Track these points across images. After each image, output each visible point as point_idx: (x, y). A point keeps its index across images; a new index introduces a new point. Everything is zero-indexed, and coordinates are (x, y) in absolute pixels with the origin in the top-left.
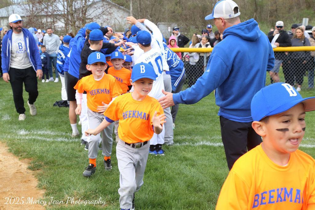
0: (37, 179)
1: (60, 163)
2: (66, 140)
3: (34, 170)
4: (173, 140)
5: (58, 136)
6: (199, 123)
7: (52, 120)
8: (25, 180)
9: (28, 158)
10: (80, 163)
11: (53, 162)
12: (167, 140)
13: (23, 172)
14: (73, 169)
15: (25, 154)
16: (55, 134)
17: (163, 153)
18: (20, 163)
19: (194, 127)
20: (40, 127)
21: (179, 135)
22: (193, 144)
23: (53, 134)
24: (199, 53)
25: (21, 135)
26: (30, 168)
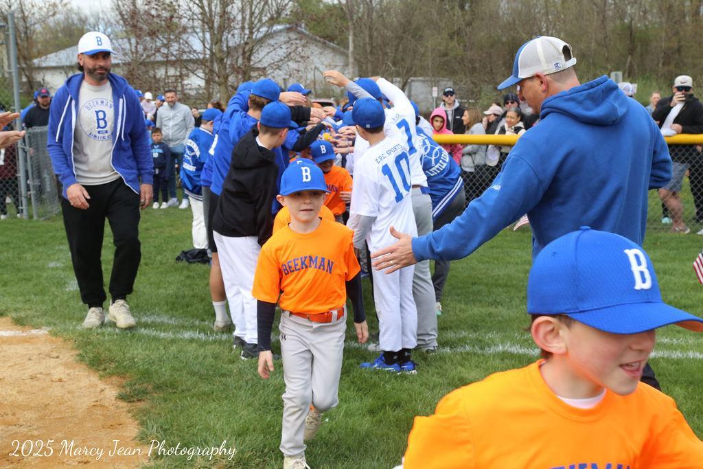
0: (136, 422)
1: (186, 386)
2: (202, 336)
3: (130, 402)
4: (438, 340)
5: (184, 327)
6: (496, 303)
7: (171, 292)
8: (110, 423)
9: (119, 375)
10: (230, 388)
11: (173, 385)
12: (424, 340)
13: (107, 405)
14: (214, 401)
15: (113, 365)
16: (177, 324)
17: (414, 369)
18: (101, 386)
19: (483, 310)
20: (145, 308)
21: (451, 328)
22: (481, 349)
23: (173, 322)
24: (499, 146)
26: (122, 397)
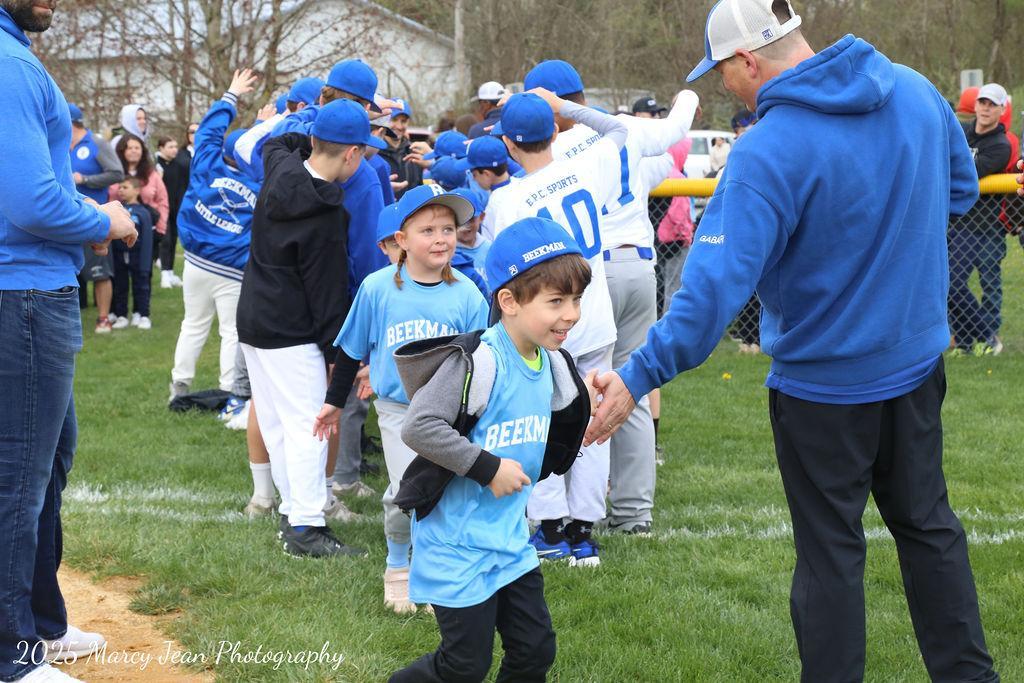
0: (174, 641)
3: (156, 614)
8: (130, 644)
9: (126, 575)
12: (633, 509)
13: (115, 618)
15: (110, 563)
18: (97, 592)
25: (79, 504)
26: (139, 608)
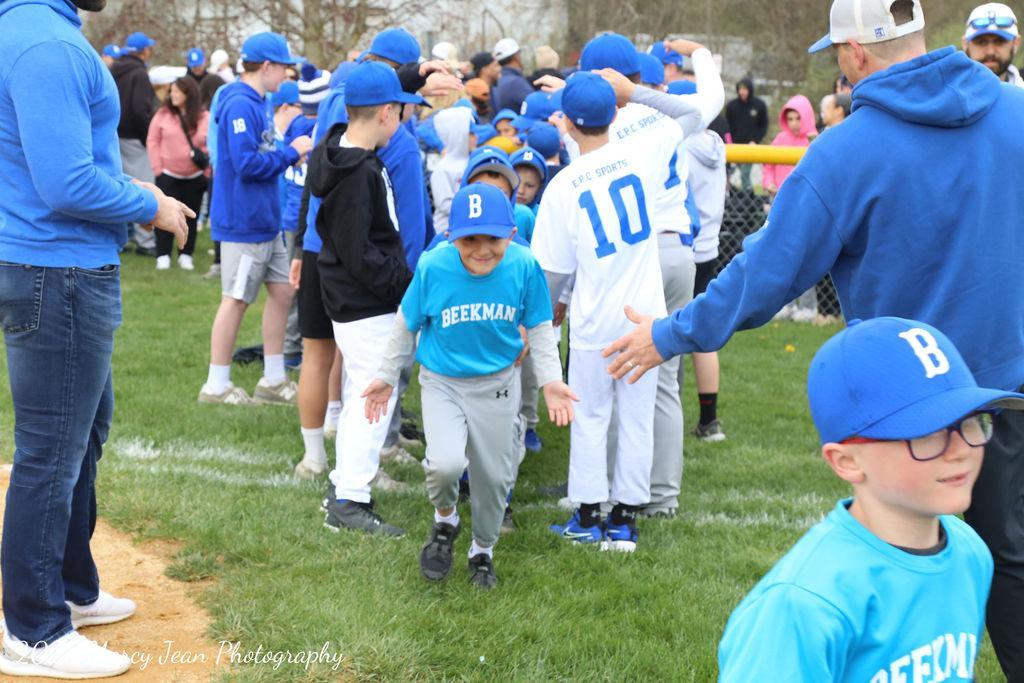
0: (203, 611)
3: (190, 581)
8: (161, 611)
9: (167, 538)
11: (261, 556)
12: (661, 496)
13: (150, 584)
15: (153, 525)
16: (255, 463)
18: (136, 554)
20: (197, 434)
23: (247, 459)
25: (129, 460)
26: (174, 574)
